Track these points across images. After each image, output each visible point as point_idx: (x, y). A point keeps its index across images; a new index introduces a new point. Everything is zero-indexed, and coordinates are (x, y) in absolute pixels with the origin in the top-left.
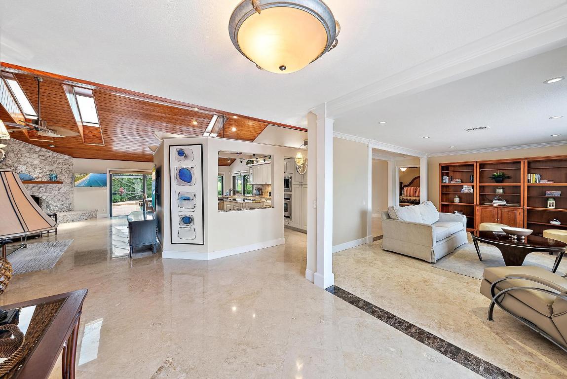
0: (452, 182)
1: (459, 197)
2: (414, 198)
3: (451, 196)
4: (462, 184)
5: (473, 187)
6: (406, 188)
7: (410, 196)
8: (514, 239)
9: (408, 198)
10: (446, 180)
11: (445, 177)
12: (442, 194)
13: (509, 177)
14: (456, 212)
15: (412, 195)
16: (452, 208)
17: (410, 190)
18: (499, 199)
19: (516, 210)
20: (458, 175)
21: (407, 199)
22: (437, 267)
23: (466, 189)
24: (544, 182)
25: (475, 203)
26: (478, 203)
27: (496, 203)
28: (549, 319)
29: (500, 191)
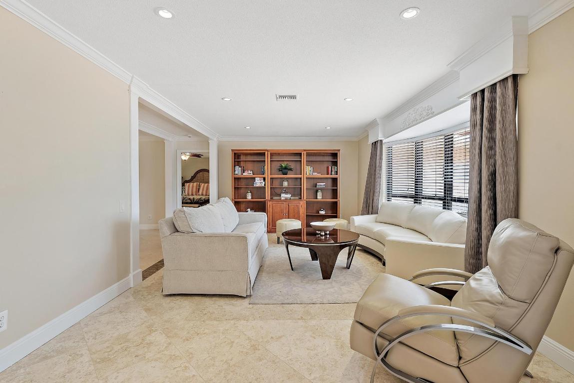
0: (244, 174)
1: (251, 192)
2: (199, 197)
3: (242, 191)
4: (254, 176)
5: (264, 179)
6: (187, 185)
7: (192, 195)
8: (322, 236)
9: (191, 197)
10: (238, 170)
11: (237, 167)
12: (235, 188)
13: (291, 170)
14: (249, 210)
15: (194, 193)
16: (244, 206)
17: (193, 187)
18: (286, 193)
19: (299, 203)
20: (250, 165)
21: (190, 199)
22: (256, 301)
23: (259, 182)
24: (316, 175)
25: (267, 198)
26: (269, 198)
27: (284, 196)
28: (456, 371)
29: (285, 184)
